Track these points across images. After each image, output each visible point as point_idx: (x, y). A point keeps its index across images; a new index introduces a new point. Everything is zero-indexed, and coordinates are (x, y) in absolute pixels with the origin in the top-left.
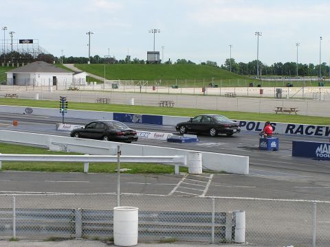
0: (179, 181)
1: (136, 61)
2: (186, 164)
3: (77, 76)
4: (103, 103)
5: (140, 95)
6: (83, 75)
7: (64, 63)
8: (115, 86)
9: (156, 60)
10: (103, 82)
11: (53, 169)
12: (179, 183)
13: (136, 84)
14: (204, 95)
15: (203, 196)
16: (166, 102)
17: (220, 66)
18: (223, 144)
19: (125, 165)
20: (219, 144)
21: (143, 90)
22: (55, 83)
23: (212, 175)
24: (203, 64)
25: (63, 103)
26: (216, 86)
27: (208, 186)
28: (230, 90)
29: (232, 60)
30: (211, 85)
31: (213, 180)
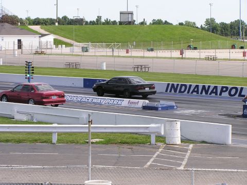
0: (155, 152)
1: (107, 23)
2: (163, 133)
3: (44, 39)
4: (72, 68)
5: (112, 59)
6: (50, 38)
7: (30, 24)
8: (85, 50)
9: (130, 20)
10: (71, 45)
11: (18, 140)
12: (156, 154)
13: (107, 46)
14: (182, 58)
15: (182, 168)
16: (141, 66)
17: (199, 27)
18: (203, 111)
19: (96, 135)
20: (199, 111)
21: (116, 54)
22: (20, 47)
23: (191, 146)
24: (181, 24)
25: (29, 68)
26: (195, 48)
27: (187, 157)
28: (211, 53)
29: (213, 20)
30: (189, 47)
31: (193, 151)
